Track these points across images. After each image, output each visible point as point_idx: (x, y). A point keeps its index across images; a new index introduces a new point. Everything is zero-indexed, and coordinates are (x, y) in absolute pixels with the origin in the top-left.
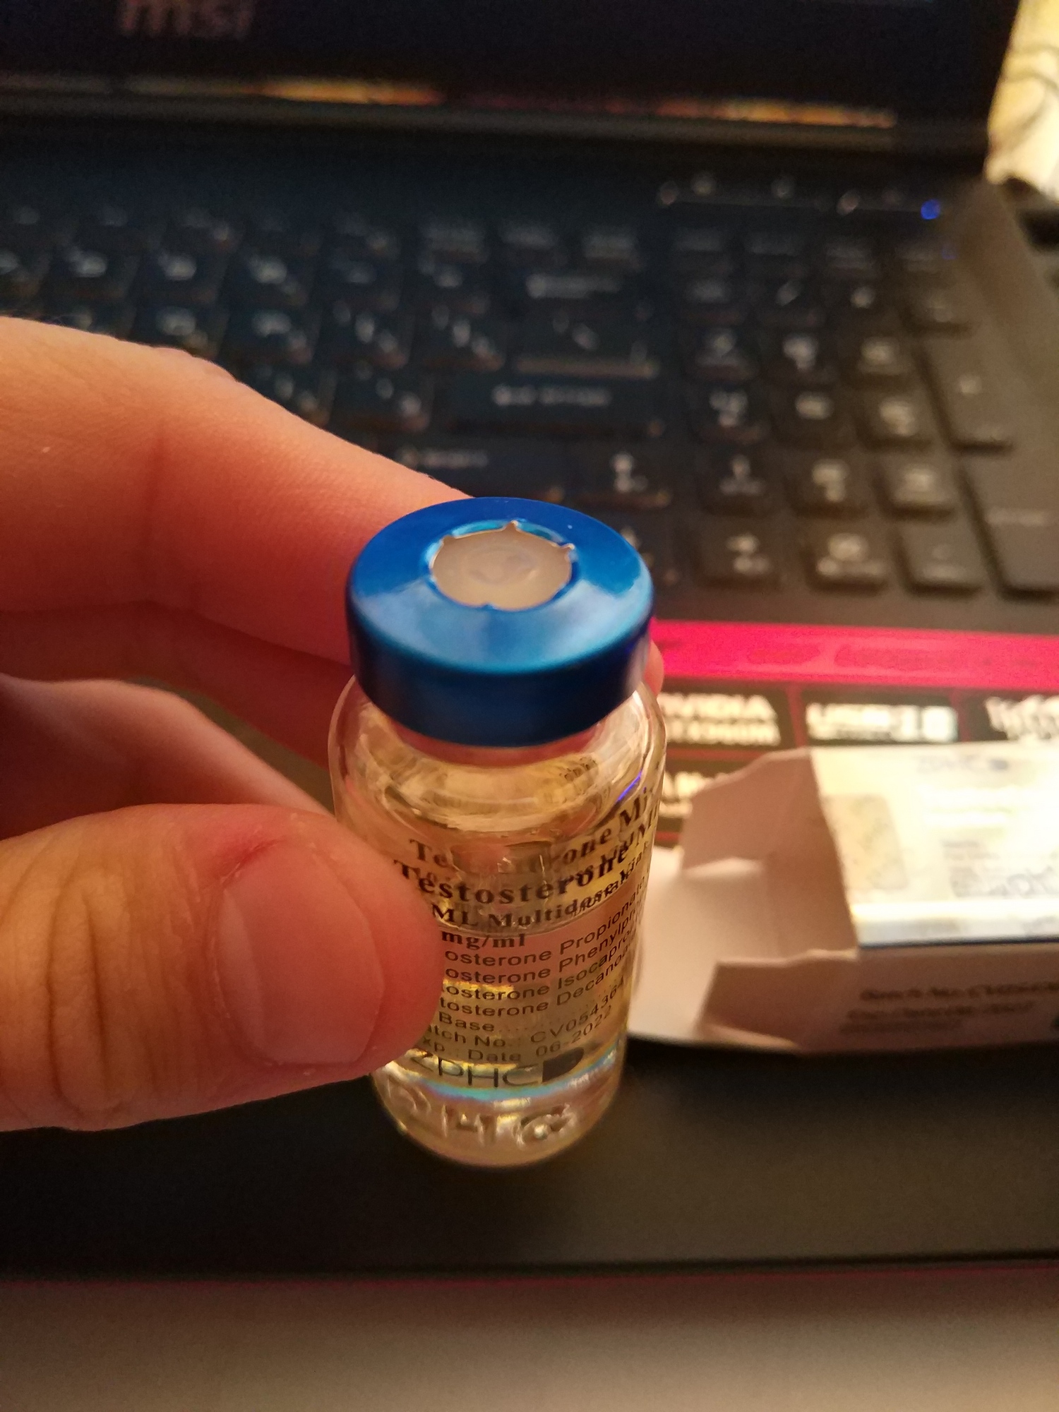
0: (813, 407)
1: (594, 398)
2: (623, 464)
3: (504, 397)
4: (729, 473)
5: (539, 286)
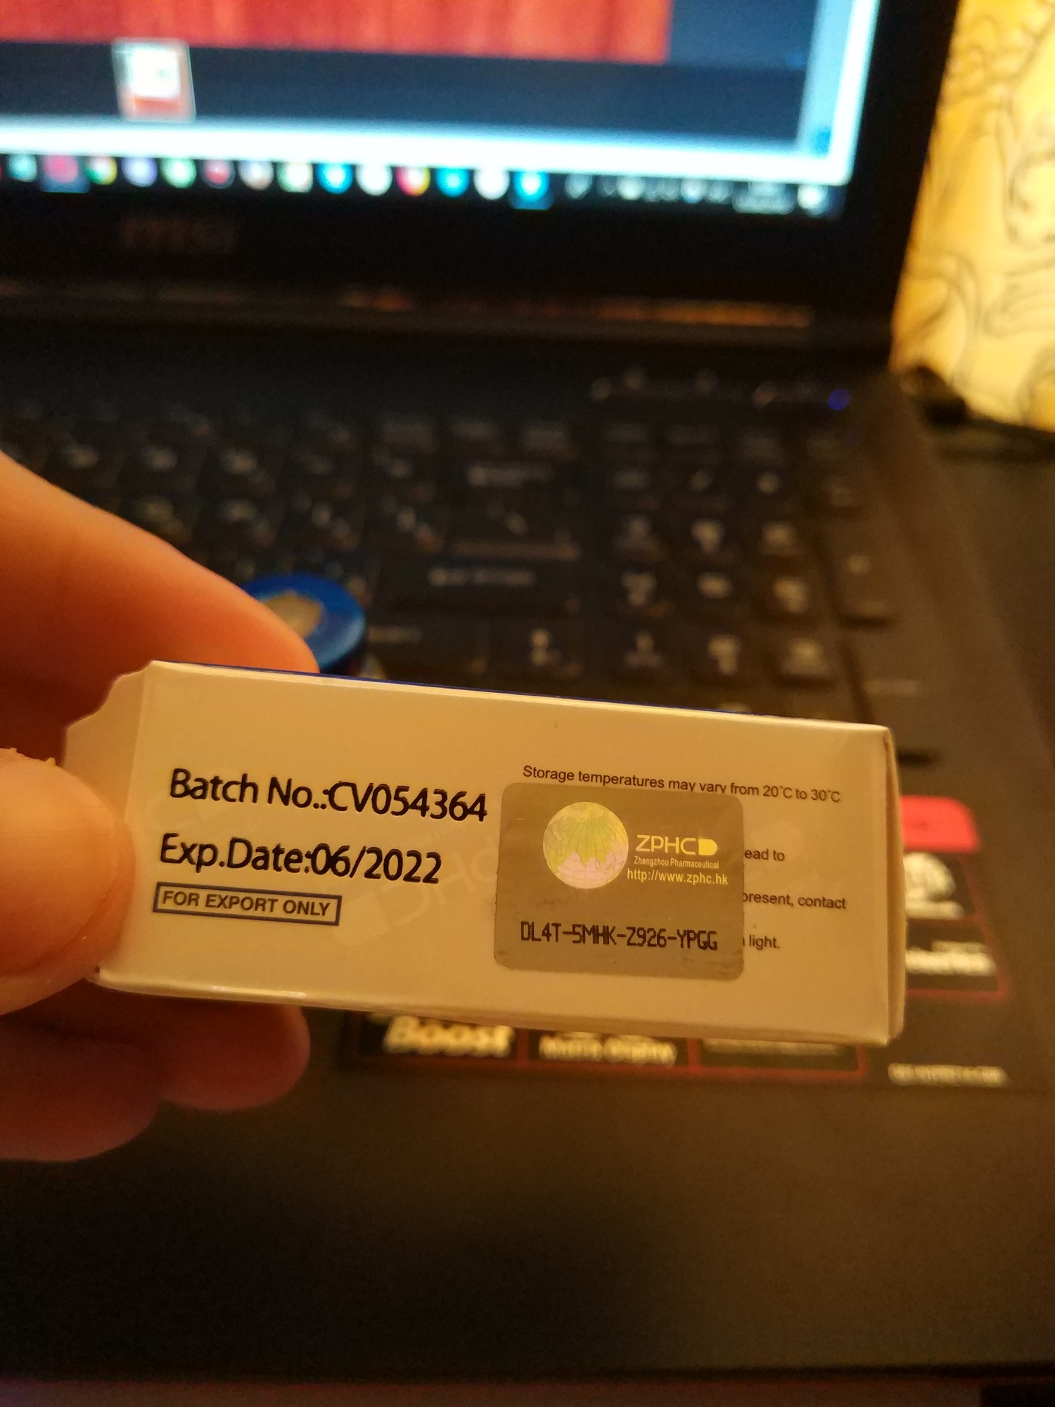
0: (714, 586)
1: (519, 578)
2: (540, 639)
3: (440, 577)
4: (633, 647)
5: (479, 475)
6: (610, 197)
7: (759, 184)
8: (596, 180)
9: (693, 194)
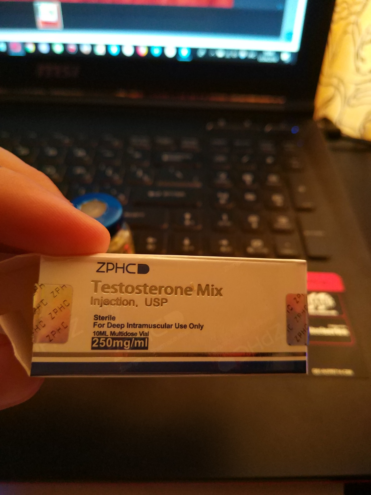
0: (250, 197)
1: (180, 194)
2: (188, 216)
3: (151, 194)
4: (221, 219)
5: (166, 157)
6: (213, 56)
7: (267, 52)
8: (208, 50)
9: (243, 55)
